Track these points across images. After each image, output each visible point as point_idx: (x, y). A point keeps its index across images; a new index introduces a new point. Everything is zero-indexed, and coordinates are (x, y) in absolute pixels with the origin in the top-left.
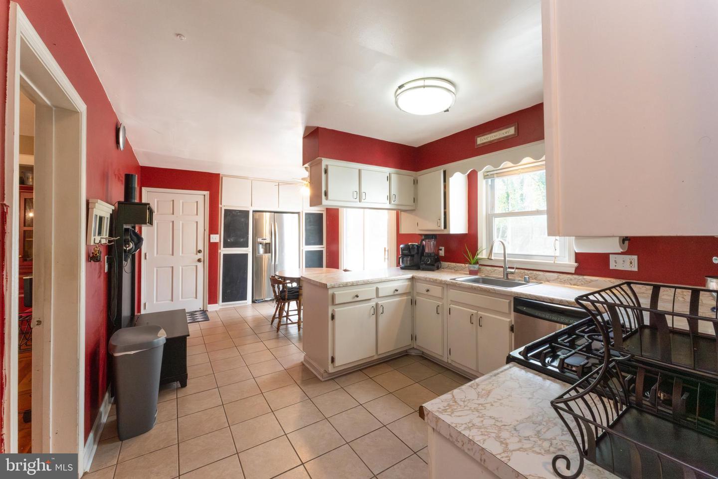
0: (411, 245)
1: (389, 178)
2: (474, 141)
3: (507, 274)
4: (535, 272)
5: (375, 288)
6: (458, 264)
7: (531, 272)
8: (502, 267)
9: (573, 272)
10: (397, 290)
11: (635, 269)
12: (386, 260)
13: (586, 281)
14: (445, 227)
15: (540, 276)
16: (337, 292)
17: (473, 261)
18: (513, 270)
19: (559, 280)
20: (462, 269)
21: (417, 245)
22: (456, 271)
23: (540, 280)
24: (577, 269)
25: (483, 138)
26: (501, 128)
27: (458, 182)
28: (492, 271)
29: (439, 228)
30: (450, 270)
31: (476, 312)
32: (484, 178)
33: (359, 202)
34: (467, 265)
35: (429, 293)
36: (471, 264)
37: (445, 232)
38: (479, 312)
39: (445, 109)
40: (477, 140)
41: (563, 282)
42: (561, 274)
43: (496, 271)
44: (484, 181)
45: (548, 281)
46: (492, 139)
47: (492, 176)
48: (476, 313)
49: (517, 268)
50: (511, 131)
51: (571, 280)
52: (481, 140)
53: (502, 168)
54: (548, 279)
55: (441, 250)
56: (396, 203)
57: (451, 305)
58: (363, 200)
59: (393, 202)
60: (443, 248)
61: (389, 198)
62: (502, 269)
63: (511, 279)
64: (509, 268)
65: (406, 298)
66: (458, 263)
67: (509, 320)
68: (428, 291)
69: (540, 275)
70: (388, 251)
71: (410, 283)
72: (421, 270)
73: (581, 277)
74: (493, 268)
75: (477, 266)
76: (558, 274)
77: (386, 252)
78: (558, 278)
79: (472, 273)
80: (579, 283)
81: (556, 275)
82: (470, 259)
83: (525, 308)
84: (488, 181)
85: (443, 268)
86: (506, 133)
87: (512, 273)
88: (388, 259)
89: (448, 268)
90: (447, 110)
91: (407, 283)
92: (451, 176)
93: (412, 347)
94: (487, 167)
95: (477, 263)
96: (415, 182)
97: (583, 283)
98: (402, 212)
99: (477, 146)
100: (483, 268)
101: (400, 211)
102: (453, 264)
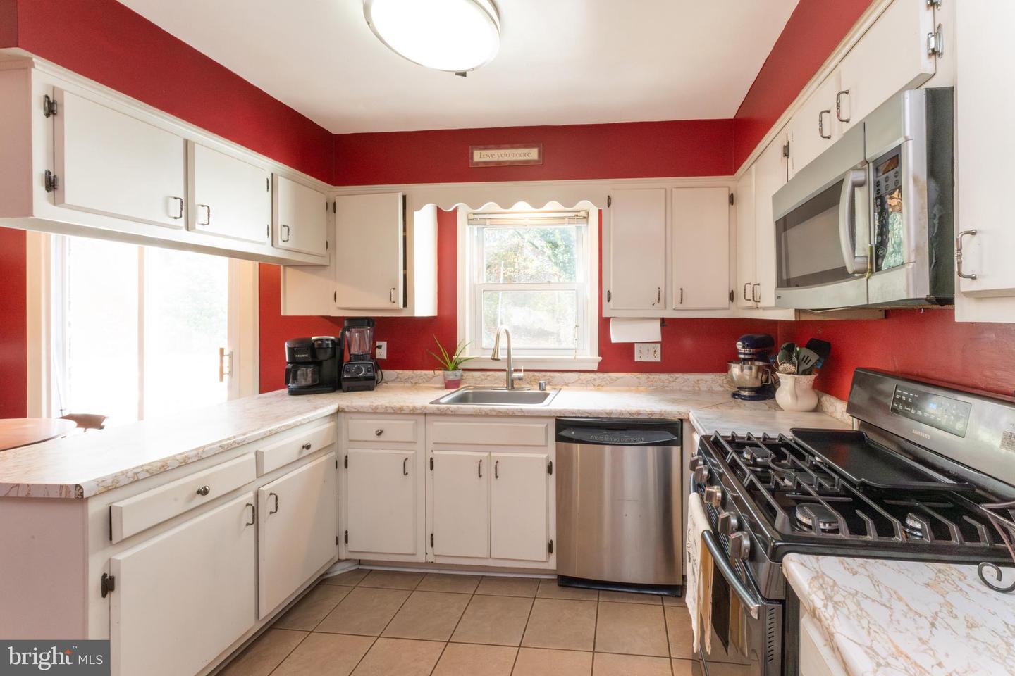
0: (317, 340)
1: (271, 185)
2: (469, 156)
3: (512, 381)
4: (548, 374)
5: (253, 456)
6: (418, 372)
7: (544, 373)
8: (505, 370)
9: (596, 369)
10: (308, 447)
11: (658, 359)
12: (226, 377)
13: (612, 380)
14: (405, 305)
15: (555, 379)
16: (124, 502)
17: (451, 366)
18: (521, 374)
19: (580, 381)
20: (430, 379)
21: (333, 341)
22: (415, 386)
23: (556, 385)
24: (600, 364)
25: (485, 152)
26: (518, 145)
27: (424, 223)
28: (483, 377)
29: (394, 306)
30: (402, 385)
31: (487, 454)
32: (469, 224)
33: (184, 230)
34: (437, 372)
35: (382, 437)
36: (446, 369)
37: (405, 314)
38: (492, 454)
39: (461, 69)
40: (472, 153)
41: (585, 385)
42: (582, 374)
43: (489, 378)
44: (468, 228)
45: (567, 385)
46: (501, 159)
47: (482, 222)
48: (487, 456)
49: (525, 370)
50: (532, 154)
51: (595, 380)
52: (481, 156)
53: (483, 212)
54: (567, 382)
55: (380, 347)
56: (287, 245)
57: (435, 452)
58: (198, 227)
59: (281, 243)
60: (384, 344)
61: (272, 232)
62: (504, 374)
63: (518, 389)
64: (516, 370)
65: (324, 458)
66: (418, 369)
67: (545, 456)
68: (380, 433)
69: (555, 377)
70: (231, 356)
71: (332, 424)
72: (344, 391)
73: (606, 375)
74: (484, 373)
75: (459, 373)
76: (579, 373)
77: (226, 359)
78: (579, 379)
79: (449, 385)
80: (603, 383)
81: (575, 375)
82: (447, 363)
83: (573, 433)
84: (473, 229)
85: (386, 382)
86: (525, 155)
87: (520, 379)
88: (231, 373)
89: (397, 379)
90: (463, 74)
91: (327, 425)
92: (419, 208)
93: (336, 559)
94: (488, 204)
95: (456, 368)
96: (332, 207)
97: (607, 382)
98: (289, 270)
99: (473, 163)
100: (467, 373)
101: (282, 267)
102: (408, 373)
